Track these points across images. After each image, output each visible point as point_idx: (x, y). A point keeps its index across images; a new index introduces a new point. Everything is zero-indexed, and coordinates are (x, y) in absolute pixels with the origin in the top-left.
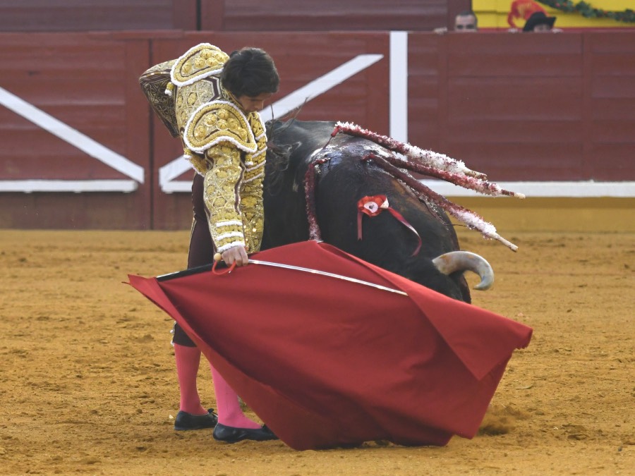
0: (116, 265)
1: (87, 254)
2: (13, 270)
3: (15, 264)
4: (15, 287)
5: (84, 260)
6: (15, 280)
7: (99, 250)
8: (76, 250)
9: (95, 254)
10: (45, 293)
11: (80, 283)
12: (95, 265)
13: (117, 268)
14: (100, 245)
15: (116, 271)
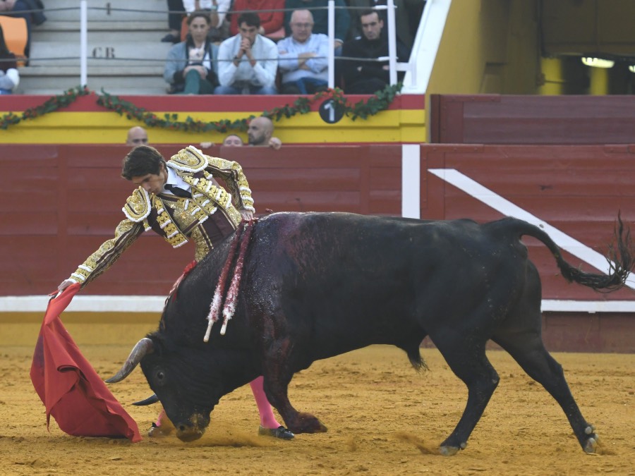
0: (630, 390)
1: (601, 378)
2: (520, 393)
3: (524, 388)
4: (522, 412)
5: (597, 384)
6: (521, 404)
7: (613, 374)
8: (588, 373)
9: (607, 378)
10: (554, 418)
11: (591, 409)
12: (606, 390)
13: (631, 393)
14: (615, 369)
15: (630, 397)
